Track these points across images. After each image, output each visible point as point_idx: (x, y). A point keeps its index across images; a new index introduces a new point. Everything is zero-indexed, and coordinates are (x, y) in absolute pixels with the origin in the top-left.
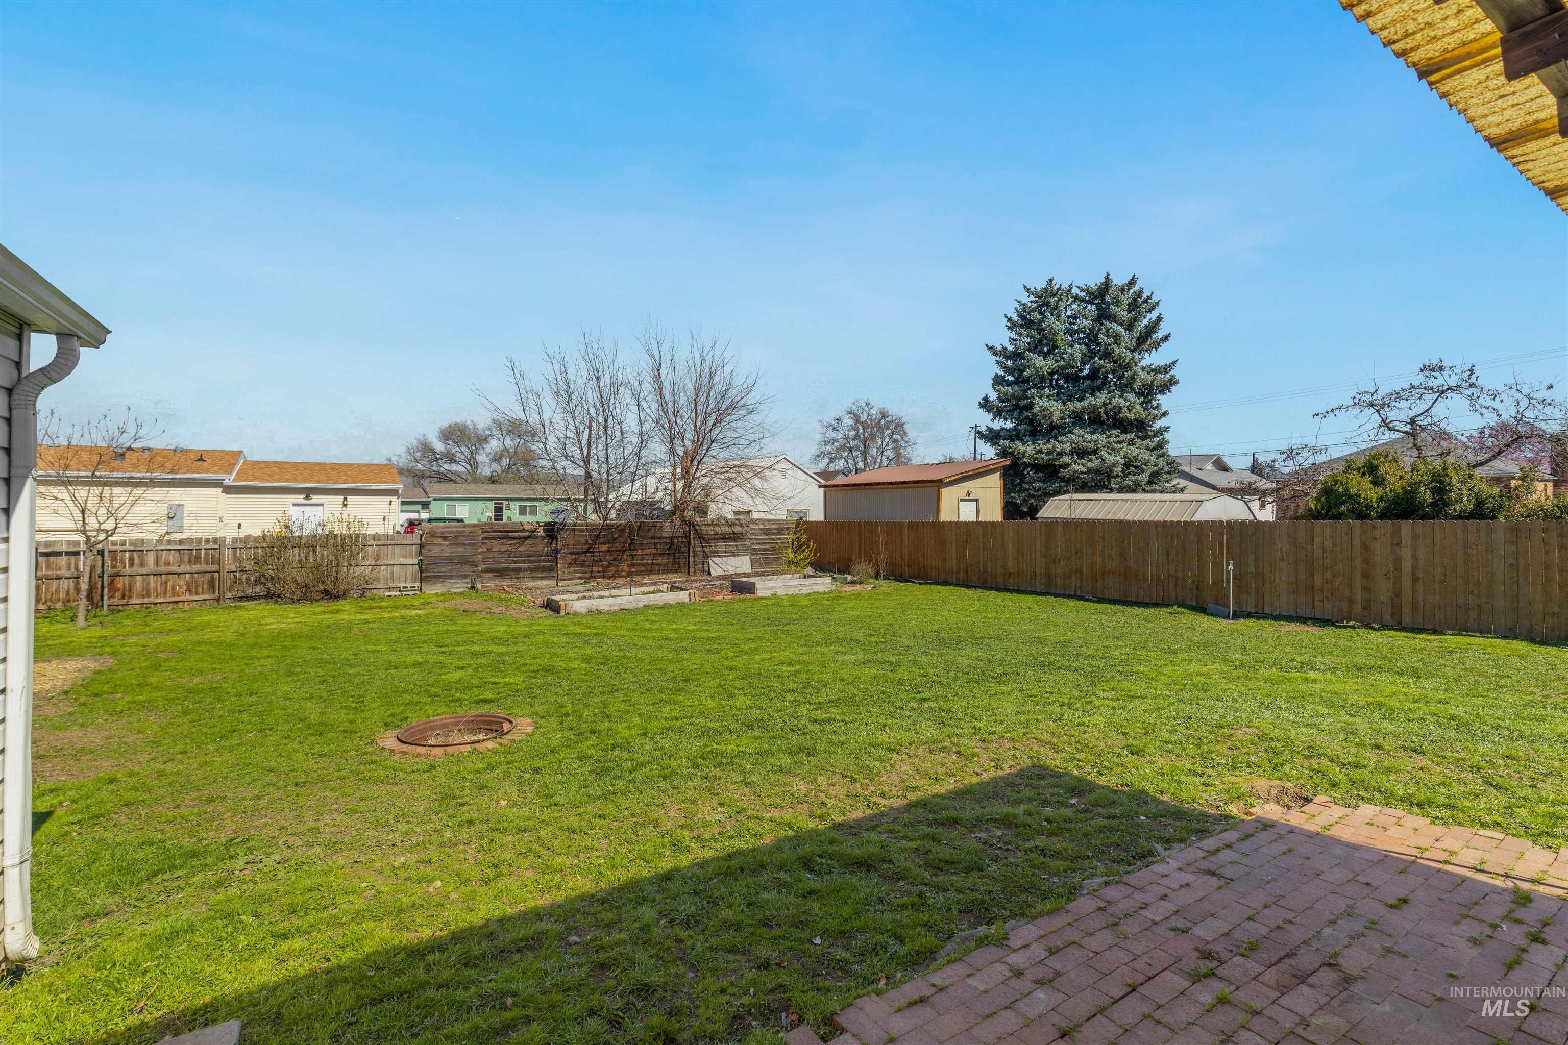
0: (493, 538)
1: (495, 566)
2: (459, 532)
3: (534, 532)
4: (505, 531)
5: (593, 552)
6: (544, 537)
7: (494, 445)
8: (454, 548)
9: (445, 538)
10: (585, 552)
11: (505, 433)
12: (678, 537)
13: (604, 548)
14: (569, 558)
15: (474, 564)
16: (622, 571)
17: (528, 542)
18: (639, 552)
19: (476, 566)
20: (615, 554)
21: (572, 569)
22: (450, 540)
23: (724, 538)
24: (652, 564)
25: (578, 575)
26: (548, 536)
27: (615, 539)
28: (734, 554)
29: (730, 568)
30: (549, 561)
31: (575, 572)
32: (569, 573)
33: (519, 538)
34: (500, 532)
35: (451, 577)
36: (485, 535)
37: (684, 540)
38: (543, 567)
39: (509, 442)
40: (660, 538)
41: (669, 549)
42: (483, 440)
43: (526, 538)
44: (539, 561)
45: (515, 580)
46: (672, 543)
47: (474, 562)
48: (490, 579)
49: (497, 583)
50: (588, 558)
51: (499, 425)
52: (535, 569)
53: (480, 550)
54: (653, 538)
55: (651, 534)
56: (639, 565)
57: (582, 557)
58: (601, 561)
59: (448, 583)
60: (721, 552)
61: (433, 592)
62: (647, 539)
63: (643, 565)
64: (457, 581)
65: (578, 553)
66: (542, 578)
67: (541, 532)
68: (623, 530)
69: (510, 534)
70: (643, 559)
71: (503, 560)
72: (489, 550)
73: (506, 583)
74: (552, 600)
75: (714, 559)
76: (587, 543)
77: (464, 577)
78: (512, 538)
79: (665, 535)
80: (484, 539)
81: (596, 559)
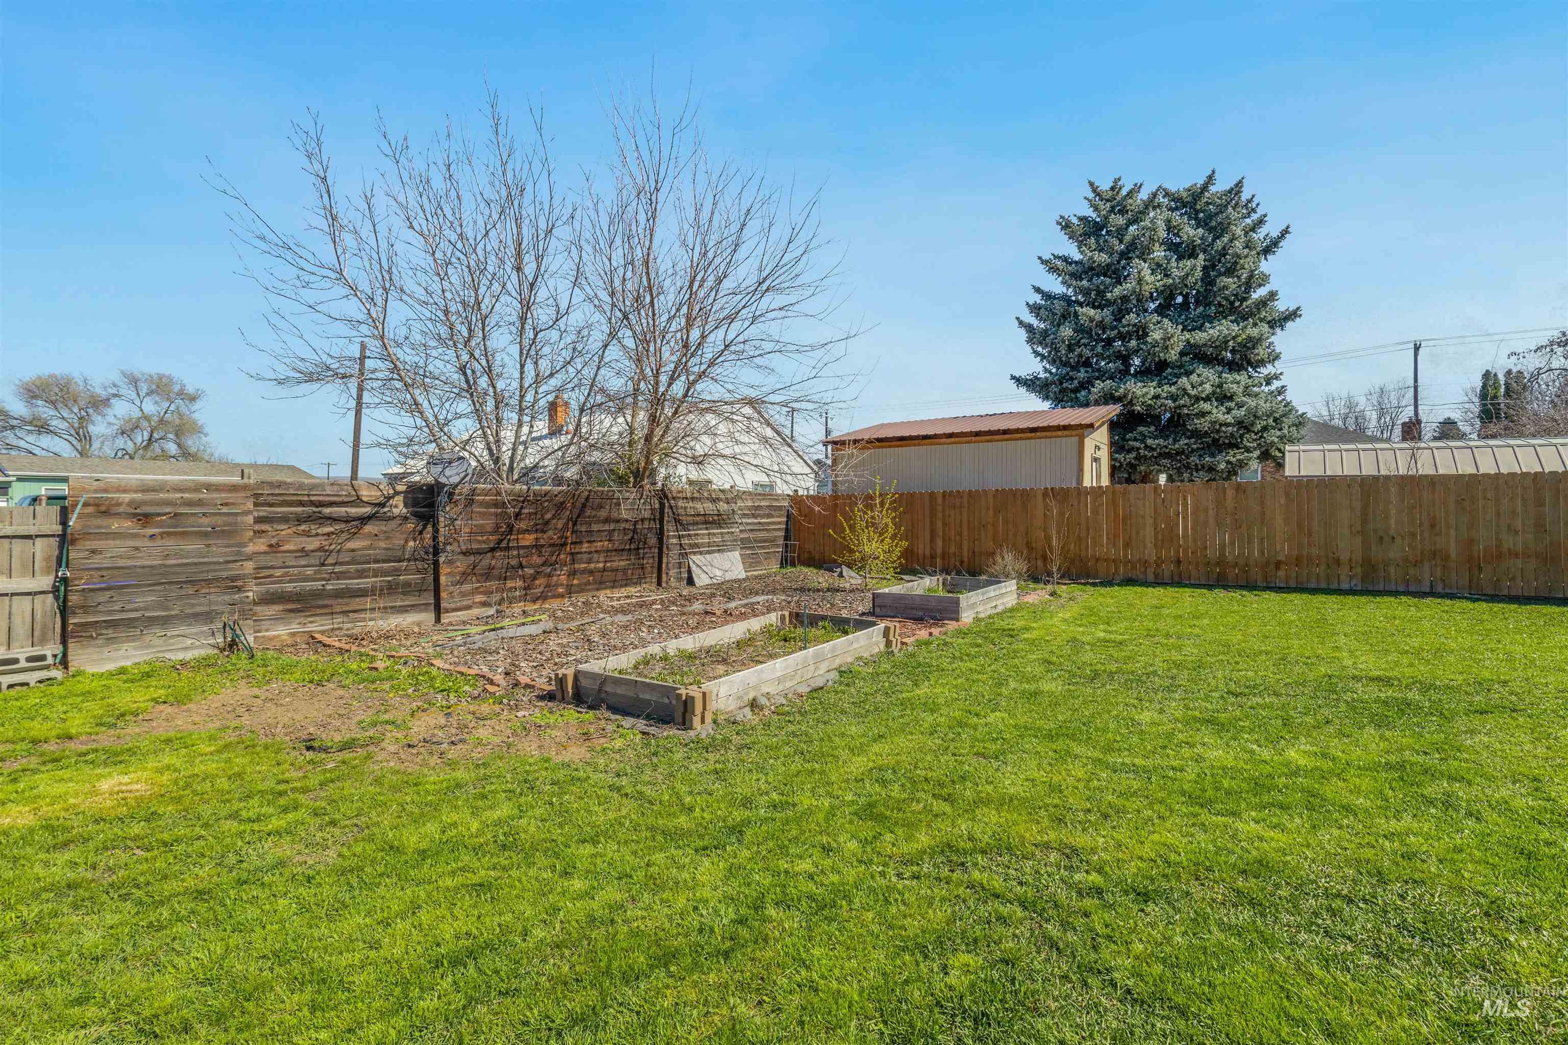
0: (285, 519)
1: (289, 587)
2: (190, 503)
3: (383, 505)
4: (312, 504)
5: (508, 548)
6: (406, 518)
7: (121, 410)
8: (170, 543)
9: (145, 519)
10: (492, 550)
11: (142, 394)
12: (643, 520)
13: (528, 539)
14: (462, 564)
15: (234, 584)
16: (557, 585)
17: (368, 528)
18: (585, 547)
19: (240, 589)
20: (546, 551)
21: (467, 587)
22: (160, 525)
23: (706, 523)
24: (604, 570)
25: (479, 598)
26: (416, 515)
27: (547, 523)
28: (720, 549)
29: (719, 573)
30: (418, 571)
31: (476, 591)
32: (463, 595)
33: (347, 520)
34: (301, 504)
35: (164, 622)
36: (264, 511)
37: (652, 525)
38: (407, 584)
39: (150, 407)
40: (618, 521)
41: (631, 540)
42: (99, 403)
43: (365, 520)
44: (396, 572)
45: (339, 619)
46: (634, 531)
47: (233, 579)
48: (275, 619)
49: (295, 627)
50: (498, 561)
51: (134, 382)
52: (391, 589)
53: (250, 549)
54: (607, 520)
55: (603, 514)
56: (583, 572)
57: (487, 560)
58: (521, 566)
59: (154, 636)
60: (703, 545)
61: (111, 666)
62: (599, 522)
63: (591, 572)
64: (183, 629)
65: (479, 552)
66: (403, 610)
67: (399, 507)
68: (561, 506)
69: (327, 511)
70: (589, 561)
71: (309, 571)
72: (274, 548)
73: (317, 626)
74: (587, 674)
75: (694, 557)
76: (496, 530)
77: (208, 617)
78: (334, 519)
79: (624, 515)
80: (258, 520)
81: (514, 562)
